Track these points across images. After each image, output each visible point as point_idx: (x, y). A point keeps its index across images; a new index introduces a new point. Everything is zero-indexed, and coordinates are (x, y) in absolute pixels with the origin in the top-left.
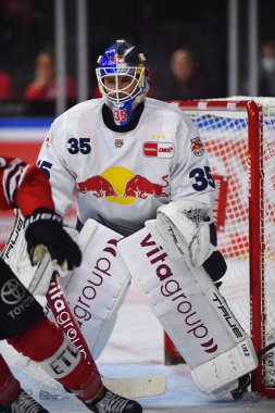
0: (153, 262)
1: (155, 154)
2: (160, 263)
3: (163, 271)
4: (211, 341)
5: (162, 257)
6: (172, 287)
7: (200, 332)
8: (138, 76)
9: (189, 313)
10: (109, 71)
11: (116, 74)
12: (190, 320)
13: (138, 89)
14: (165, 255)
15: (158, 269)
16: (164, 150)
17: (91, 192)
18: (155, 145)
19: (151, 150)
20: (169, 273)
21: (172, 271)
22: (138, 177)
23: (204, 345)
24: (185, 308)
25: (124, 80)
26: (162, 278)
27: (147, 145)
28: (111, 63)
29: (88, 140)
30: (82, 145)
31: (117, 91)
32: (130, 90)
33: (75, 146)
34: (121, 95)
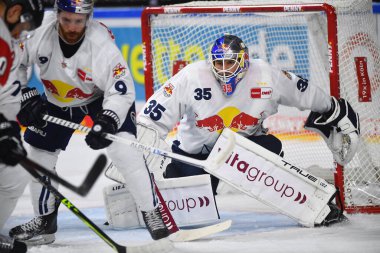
0: (232, 165)
1: (258, 96)
2: (237, 162)
3: (242, 166)
4: (300, 195)
5: (236, 158)
6: (254, 173)
7: (289, 192)
8: (239, 59)
9: (275, 183)
10: (218, 56)
11: (223, 59)
12: (278, 188)
13: (239, 69)
14: (237, 155)
15: (238, 167)
16: (266, 93)
17: (206, 128)
18: (259, 90)
19: (256, 93)
20: (247, 165)
21: (247, 162)
22: (243, 114)
23: (297, 199)
24: (269, 181)
25: (230, 62)
26: (244, 170)
27: (253, 90)
28: (219, 50)
29: (210, 89)
30: (205, 93)
31: (224, 71)
32: (233, 70)
33: (200, 94)
34: (227, 74)
